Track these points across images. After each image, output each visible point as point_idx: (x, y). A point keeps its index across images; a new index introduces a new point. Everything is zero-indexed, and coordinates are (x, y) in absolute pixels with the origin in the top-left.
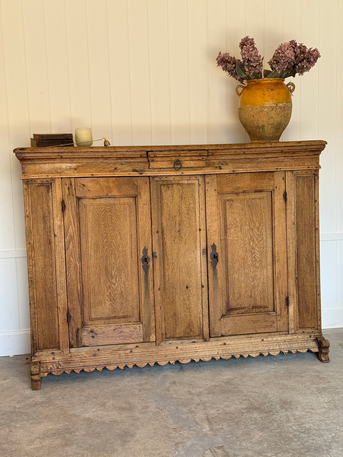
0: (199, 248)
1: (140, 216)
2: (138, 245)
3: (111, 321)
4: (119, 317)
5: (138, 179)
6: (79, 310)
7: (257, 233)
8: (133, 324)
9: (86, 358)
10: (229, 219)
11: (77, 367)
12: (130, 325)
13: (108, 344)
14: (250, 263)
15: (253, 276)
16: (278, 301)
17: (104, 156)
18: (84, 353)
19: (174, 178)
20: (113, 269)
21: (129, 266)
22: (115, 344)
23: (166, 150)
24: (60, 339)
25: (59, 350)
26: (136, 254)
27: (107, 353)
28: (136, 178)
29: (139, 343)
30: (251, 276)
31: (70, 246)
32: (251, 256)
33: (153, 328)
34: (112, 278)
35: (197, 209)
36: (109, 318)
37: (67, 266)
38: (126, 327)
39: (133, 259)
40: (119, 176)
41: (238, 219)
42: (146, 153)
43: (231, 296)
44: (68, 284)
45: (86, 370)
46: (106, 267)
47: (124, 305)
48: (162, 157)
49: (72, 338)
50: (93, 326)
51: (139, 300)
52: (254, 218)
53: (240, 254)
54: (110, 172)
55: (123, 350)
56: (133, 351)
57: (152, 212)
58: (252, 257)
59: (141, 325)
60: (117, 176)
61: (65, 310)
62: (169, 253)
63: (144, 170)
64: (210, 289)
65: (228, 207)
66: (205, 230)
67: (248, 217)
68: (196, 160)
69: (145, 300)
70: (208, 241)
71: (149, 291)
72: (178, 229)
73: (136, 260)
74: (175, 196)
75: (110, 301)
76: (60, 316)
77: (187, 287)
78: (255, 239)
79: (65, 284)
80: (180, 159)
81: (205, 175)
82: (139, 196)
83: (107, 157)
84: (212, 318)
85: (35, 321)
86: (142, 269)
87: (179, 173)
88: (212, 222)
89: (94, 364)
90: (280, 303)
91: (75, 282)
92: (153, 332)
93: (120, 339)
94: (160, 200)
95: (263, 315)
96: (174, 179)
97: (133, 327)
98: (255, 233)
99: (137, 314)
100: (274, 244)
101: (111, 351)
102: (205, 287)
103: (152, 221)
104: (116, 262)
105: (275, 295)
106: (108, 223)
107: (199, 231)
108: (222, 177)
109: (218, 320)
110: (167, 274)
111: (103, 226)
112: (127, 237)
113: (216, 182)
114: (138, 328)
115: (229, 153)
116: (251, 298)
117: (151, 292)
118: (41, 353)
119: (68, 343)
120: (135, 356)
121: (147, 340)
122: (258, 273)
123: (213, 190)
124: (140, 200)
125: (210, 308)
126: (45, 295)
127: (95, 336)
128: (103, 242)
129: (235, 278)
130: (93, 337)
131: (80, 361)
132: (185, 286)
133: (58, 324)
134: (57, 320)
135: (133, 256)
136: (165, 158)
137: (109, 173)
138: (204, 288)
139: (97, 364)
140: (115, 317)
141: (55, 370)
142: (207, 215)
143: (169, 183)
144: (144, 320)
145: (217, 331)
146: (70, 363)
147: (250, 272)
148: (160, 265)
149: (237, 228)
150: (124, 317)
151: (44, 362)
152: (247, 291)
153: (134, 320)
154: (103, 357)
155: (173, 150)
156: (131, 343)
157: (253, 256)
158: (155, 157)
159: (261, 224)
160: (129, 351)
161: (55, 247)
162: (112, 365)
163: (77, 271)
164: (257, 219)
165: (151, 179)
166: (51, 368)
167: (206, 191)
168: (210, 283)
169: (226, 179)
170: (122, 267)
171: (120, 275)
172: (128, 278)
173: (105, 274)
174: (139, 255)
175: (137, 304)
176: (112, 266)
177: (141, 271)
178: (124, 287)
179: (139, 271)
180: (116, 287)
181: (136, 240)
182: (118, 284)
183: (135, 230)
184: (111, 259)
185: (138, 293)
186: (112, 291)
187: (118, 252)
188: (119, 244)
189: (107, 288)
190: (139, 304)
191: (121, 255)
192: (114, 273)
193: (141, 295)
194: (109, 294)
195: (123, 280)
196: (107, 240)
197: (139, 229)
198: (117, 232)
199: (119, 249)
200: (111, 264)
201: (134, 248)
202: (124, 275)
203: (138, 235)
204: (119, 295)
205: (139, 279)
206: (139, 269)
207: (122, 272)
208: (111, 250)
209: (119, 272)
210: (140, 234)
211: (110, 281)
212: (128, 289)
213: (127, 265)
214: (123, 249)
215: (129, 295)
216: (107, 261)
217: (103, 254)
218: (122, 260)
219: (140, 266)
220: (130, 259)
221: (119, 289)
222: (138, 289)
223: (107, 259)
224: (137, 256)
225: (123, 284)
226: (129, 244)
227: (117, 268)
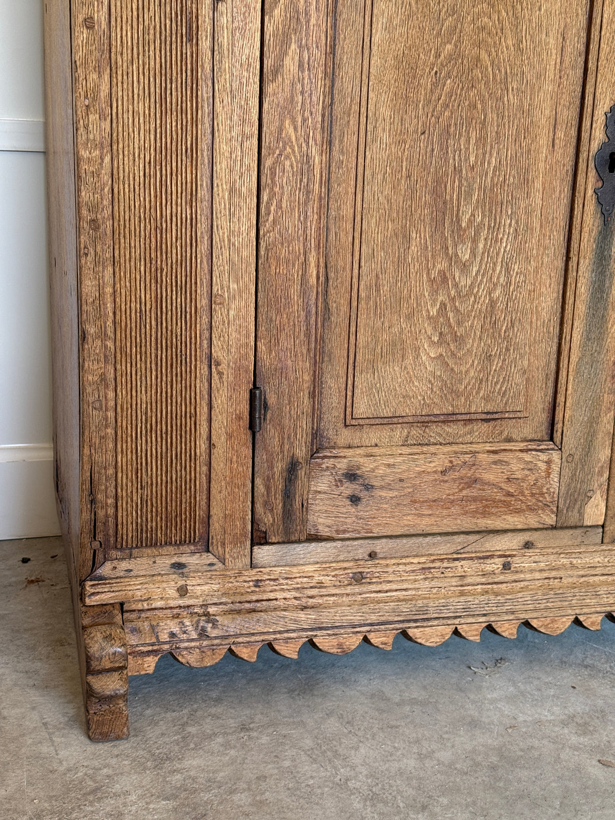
2: (589, 89)
3: (434, 432)
4: (468, 417)
6: (306, 377)
8: (521, 451)
9: (324, 591)
11: (287, 631)
12: (510, 455)
13: (412, 531)
18: (311, 568)
20: (469, 194)
21: (538, 185)
22: (440, 534)
24: (213, 503)
25: (205, 555)
26: (573, 132)
27: (409, 568)
29: (536, 530)
31: (287, 61)
33: (602, 467)
34: (459, 236)
36: (427, 419)
37: (268, 163)
38: (495, 463)
39: (559, 151)
44: (262, 252)
45: (324, 642)
46: (439, 182)
47: (496, 364)
49: (266, 504)
50: (359, 451)
51: (555, 348)
55: (471, 559)
56: (516, 562)
59: (555, 456)
61: (243, 374)
69: (583, 346)
71: (605, 309)
73: (569, 163)
75: (442, 341)
76: (220, 400)
79: (249, 253)
85: (106, 419)
86: (591, 206)
89: (357, 619)
91: (298, 246)
92: (600, 486)
93: (466, 513)
97: (520, 459)
99: (540, 406)
101: (423, 560)
104: (482, 164)
112: (547, 44)
114: (543, 466)
118: (124, 565)
119: (245, 527)
120: (522, 584)
121: (573, 518)
126: (158, 300)
127: (361, 495)
128: (437, 56)
130: (355, 500)
131: (296, 602)
133: (210, 438)
134: (204, 417)
135: (557, 141)
139: (373, 618)
140: (449, 418)
141: (193, 644)
144: (571, 435)
146: (254, 611)
150: (489, 418)
151: (140, 606)
153: (528, 430)
154: (394, 587)
156: (505, 531)
160: (496, 564)
161: (217, 57)
162: (436, 622)
163: (308, 192)
166: (172, 635)
170: (506, 189)
171: (493, 225)
172: (527, 245)
173: (432, 219)
174: (588, 134)
175: (548, 364)
176: (466, 180)
177: (585, 215)
178: (504, 283)
179: (576, 213)
180: (469, 282)
181: (581, 60)
182: (480, 267)
183: (584, 9)
184: (464, 145)
185: (558, 314)
186: (453, 299)
187: (498, 114)
188: (506, 73)
189: (432, 281)
190: (553, 366)
191: (509, 131)
192: (468, 217)
193: (570, 322)
194: (438, 312)
195: (502, 250)
196: (456, 46)
197: (605, 8)
198: (504, 14)
199: (506, 99)
200: (461, 170)
201: (568, 104)
202: (510, 225)
203: (592, 37)
204: (479, 319)
205: (572, 249)
206: (576, 206)
207: (504, 212)
208: (467, 103)
209: (492, 213)
210: (603, 33)
211: (448, 253)
212: (520, 293)
213: (530, 183)
214: (521, 100)
215: (520, 320)
216: (447, 152)
217: (432, 116)
218: (511, 154)
219: (582, 188)
220: (544, 155)
221: (483, 290)
222: (558, 296)
223: (447, 142)
224: (574, 141)
225: (501, 267)
226: (552, 76)
227: (484, 191)
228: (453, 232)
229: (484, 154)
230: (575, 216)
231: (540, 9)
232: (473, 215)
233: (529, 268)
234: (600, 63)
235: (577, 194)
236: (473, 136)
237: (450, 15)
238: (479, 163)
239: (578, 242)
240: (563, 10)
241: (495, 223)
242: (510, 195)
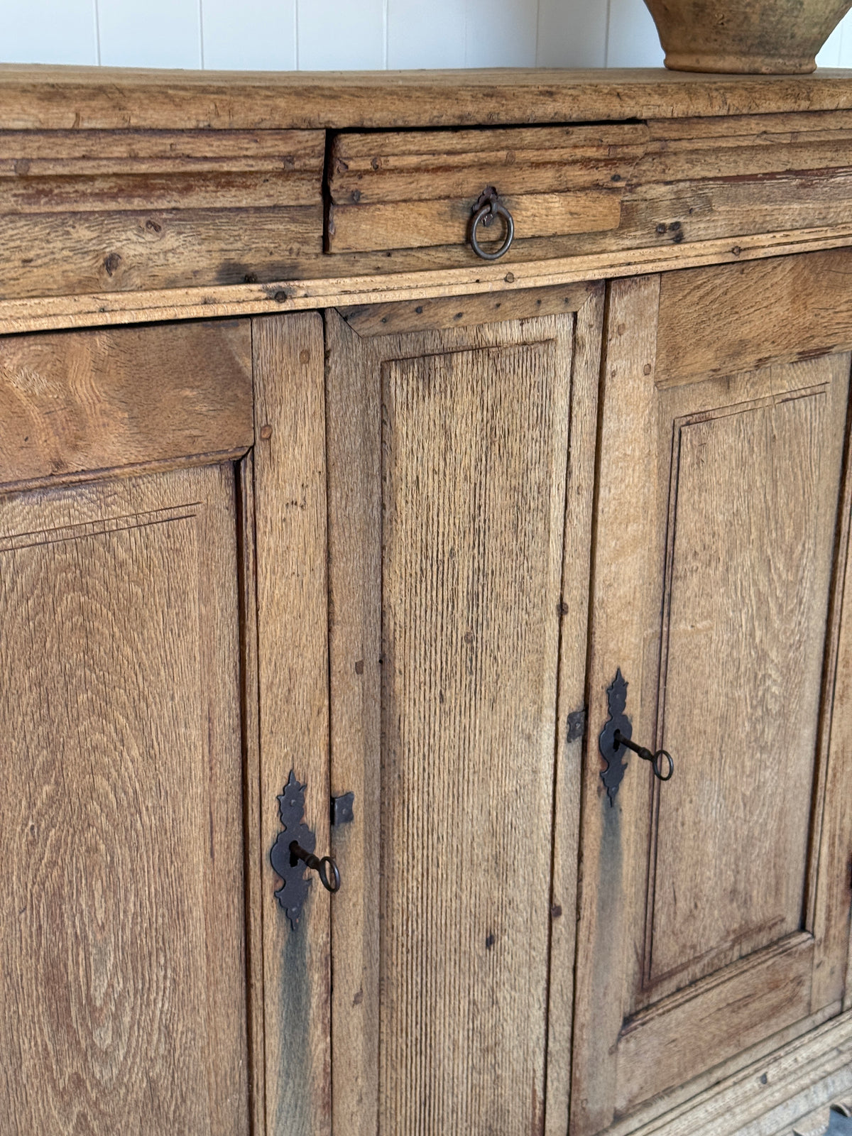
0: (549, 713)
1: (265, 584)
2: (252, 773)
5: (259, 333)
7: (784, 576)
10: (688, 522)
14: (743, 736)
15: (748, 793)
16: (823, 880)
17: (35, 170)
19: (459, 315)
20: (102, 961)
21: (198, 913)
23: (444, 121)
26: (237, 827)
28: (244, 330)
30: (744, 795)
32: (752, 698)
34: (94, 1020)
35: (554, 490)
39: (220, 859)
40: (142, 317)
41: (721, 517)
42: (319, 139)
43: (661, 920)
48: (417, 169)
52: (781, 502)
53: (712, 696)
54: (72, 289)
57: (334, 550)
58: (755, 702)
60: (126, 319)
62: (413, 777)
63: (294, 267)
64: (585, 913)
65: (686, 461)
66: (586, 605)
67: (757, 501)
68: (583, 189)
69: (282, 1087)
70: (597, 663)
71: (306, 1030)
72: (463, 629)
73: (235, 864)
74: (458, 428)
77: (490, 942)
78: (774, 610)
80: (509, 181)
81: (608, 282)
82: (261, 452)
83: (60, 170)
84: (584, 1052)
86: (271, 915)
87: (491, 279)
88: (619, 553)
90: (830, 888)
94: (377, 467)
95: (770, 963)
96: (461, 321)
98: (775, 578)
100: (836, 619)
102: (565, 910)
103: (330, 602)
104: (116, 916)
105: (815, 855)
106: (63, 672)
107: (554, 619)
108: (681, 289)
109: (607, 1056)
110: (398, 900)
111: (30, 698)
112: (188, 737)
113: (655, 322)
115: (731, 143)
116: (732, 901)
117: (317, 1033)
122: (767, 774)
123: (638, 370)
124: (266, 479)
125: (581, 1007)
128: (31, 805)
129: (683, 824)
132: (483, 936)
135: (217, 847)
136: (425, 179)
137: (65, 303)
138: (562, 919)
142: (600, 518)
143: (429, 347)
145: (597, 1107)
147: (742, 777)
148: (368, 855)
149: (713, 564)
152: (721, 873)
155: (480, 118)
157: (760, 693)
158: (377, 170)
159: (801, 529)
164: (792, 505)
165: (334, 323)
167: (608, 376)
168: (587, 880)
169: (696, 299)
170: (154, 934)
171: (140, 987)
172: (192, 993)
173: (51, 1015)
174: (257, 829)
175: (237, 1123)
176: (95, 946)
177: (265, 928)
178: (166, 1053)
179: (253, 928)
180: (115, 1071)
181: (236, 738)
182: (129, 1046)
183: (233, 675)
184: (87, 903)
185: (243, 1056)
186: (96, 1104)
187: (130, 848)
188: (135, 792)
189: (61, 1094)
190: (244, 1122)
191: (148, 862)
192: (103, 990)
193: (261, 1064)
194: (75, 1128)
195: (158, 1013)
196: (57, 783)
197: (262, 672)
198: (123, 721)
199: (139, 824)
200: (86, 937)
201: (225, 796)
202: (165, 977)
203: (248, 709)
204: (136, 1112)
205: (253, 974)
206: (252, 920)
207: (154, 964)
208: (84, 848)
209: (137, 972)
210: (262, 702)
211: (80, 1049)
212: (190, 1056)
213: (186, 915)
214: (161, 819)
215: (193, 1089)
216: (63, 921)
217: (34, 883)
218: (156, 889)
219: (258, 897)
220: (201, 874)
221: (137, 1074)
222: (241, 1036)
223: (61, 909)
224: (239, 838)
225: (159, 1034)
226: (200, 774)
227: (123, 949)
228: (84, 1018)
229: (117, 905)
230: (252, 933)
231: (173, 698)
232: (111, 985)
233: (199, 1019)
234: (262, 740)
235: (251, 905)
236: (98, 886)
237: (43, 748)
238: (111, 918)
239: (260, 963)
240: (205, 688)
241: (143, 984)
242: (160, 940)
